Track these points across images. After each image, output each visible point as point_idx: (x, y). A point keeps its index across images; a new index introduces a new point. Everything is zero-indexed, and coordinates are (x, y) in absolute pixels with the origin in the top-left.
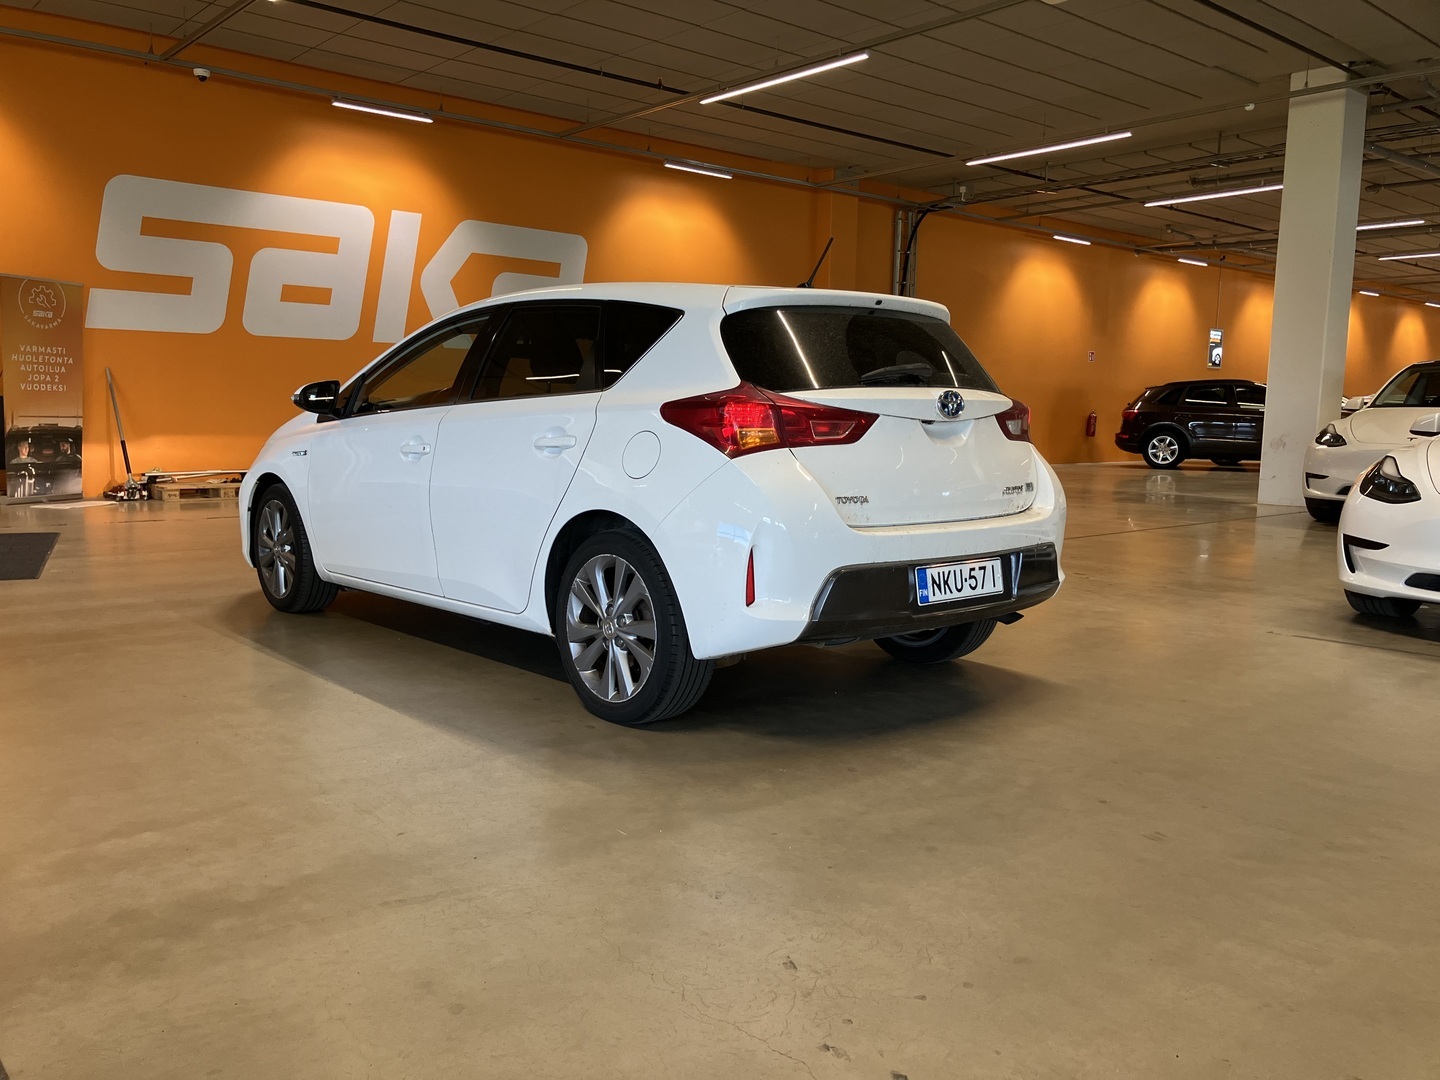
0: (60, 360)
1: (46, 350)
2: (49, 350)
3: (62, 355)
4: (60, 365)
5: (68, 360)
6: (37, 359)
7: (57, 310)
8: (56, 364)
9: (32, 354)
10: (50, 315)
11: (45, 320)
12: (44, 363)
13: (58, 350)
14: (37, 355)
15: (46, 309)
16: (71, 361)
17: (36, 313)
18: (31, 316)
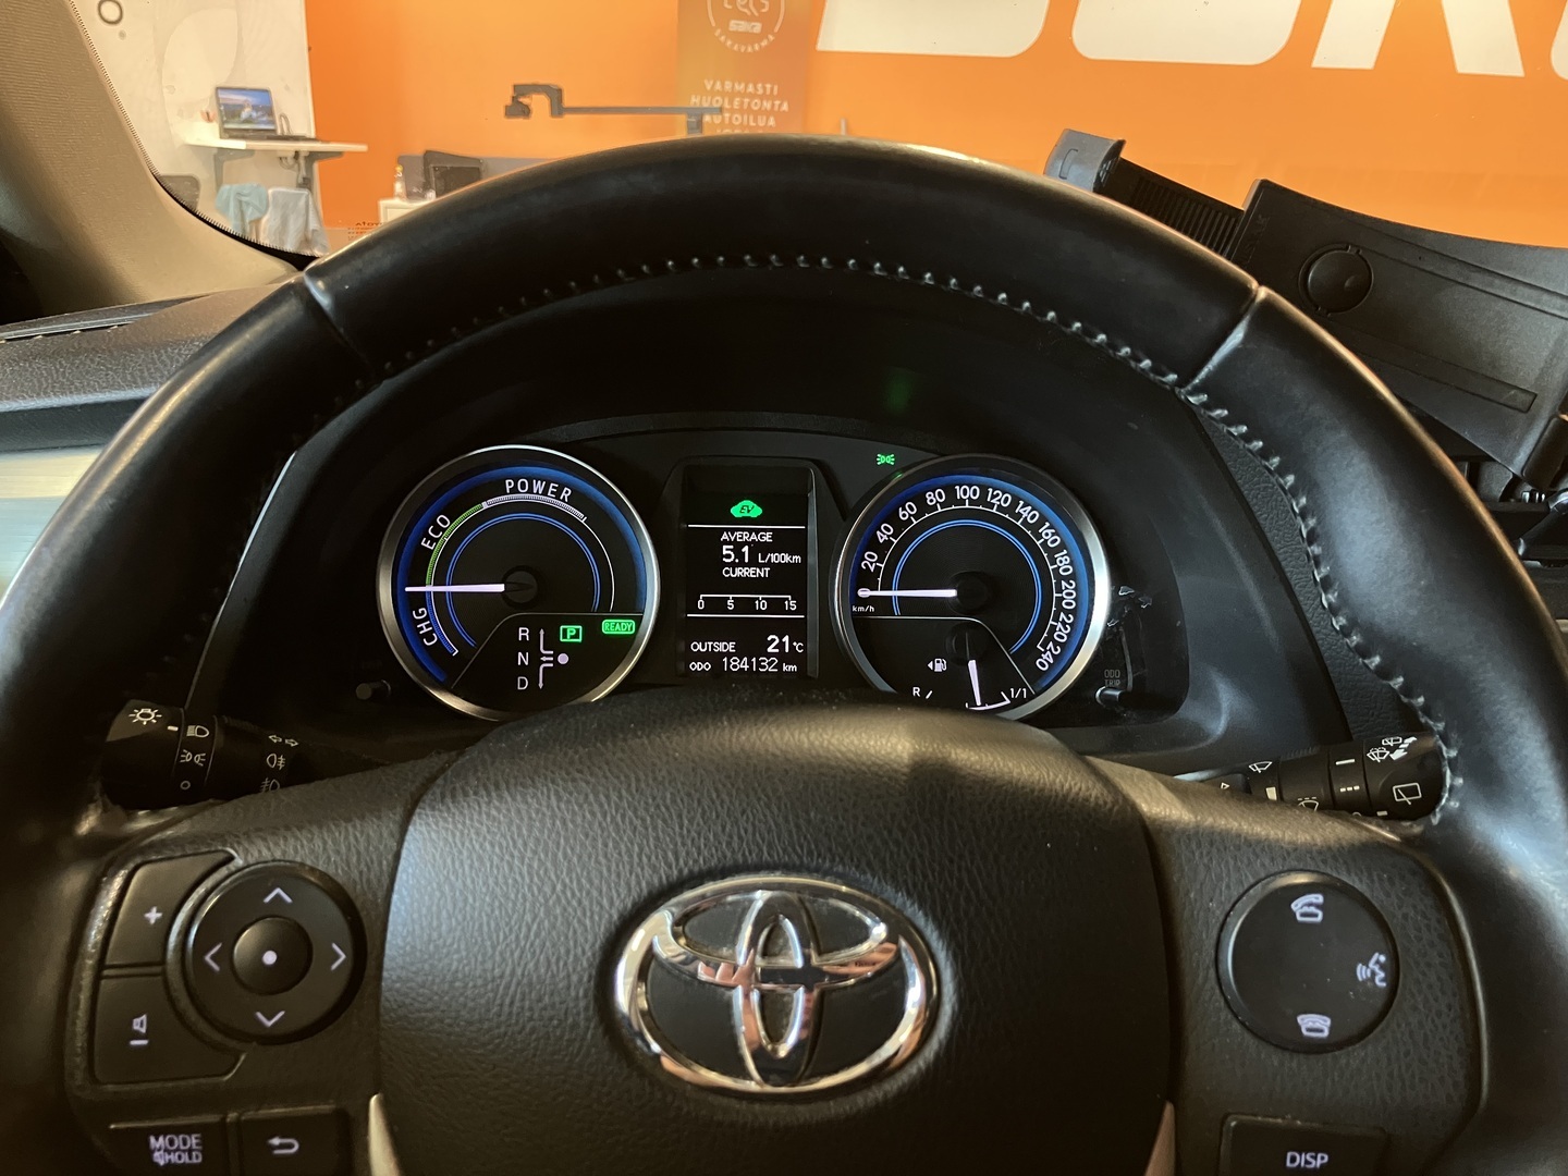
0: (767, 105)
1: (746, 87)
2: (751, 89)
3: (771, 97)
4: (768, 114)
5: (780, 105)
6: (731, 102)
7: (768, 21)
8: (761, 112)
9: (723, 94)
10: (757, 28)
11: (747, 38)
12: (741, 111)
13: (764, 88)
14: (732, 95)
15: (750, 19)
16: (785, 107)
17: (735, 25)
18: (726, 32)
